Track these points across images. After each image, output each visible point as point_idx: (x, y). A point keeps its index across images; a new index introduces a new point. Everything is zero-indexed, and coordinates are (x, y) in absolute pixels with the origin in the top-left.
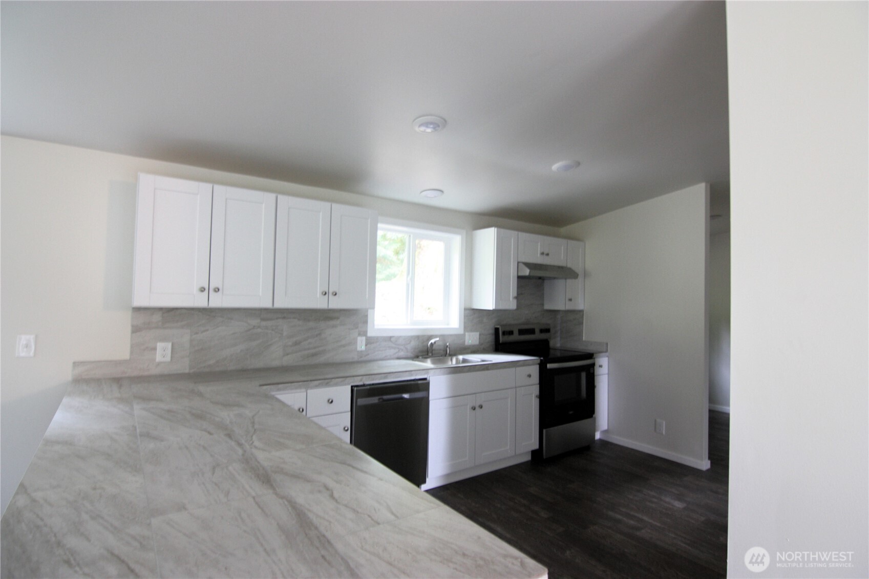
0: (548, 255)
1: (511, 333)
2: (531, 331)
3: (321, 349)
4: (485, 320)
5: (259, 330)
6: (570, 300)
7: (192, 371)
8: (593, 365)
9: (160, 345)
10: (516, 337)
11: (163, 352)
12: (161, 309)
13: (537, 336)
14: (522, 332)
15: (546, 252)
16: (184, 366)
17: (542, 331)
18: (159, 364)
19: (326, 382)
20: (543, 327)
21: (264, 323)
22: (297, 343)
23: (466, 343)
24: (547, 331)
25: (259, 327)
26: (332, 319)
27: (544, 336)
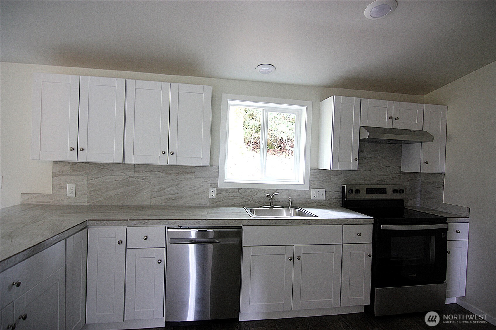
0: (397, 119)
1: (358, 191)
2: (383, 191)
3: (180, 195)
4: (332, 179)
5: (133, 179)
6: (427, 163)
7: (89, 204)
8: (446, 230)
9: (69, 186)
10: (364, 196)
11: (70, 190)
12: (69, 162)
13: (389, 195)
14: (369, 191)
15: (395, 117)
16: (83, 201)
17: (395, 191)
18: (69, 198)
19: (144, 222)
20: (396, 188)
21: (137, 175)
22: (161, 190)
23: (312, 198)
24: (401, 191)
25: (133, 177)
26: (188, 173)
27: (397, 196)
